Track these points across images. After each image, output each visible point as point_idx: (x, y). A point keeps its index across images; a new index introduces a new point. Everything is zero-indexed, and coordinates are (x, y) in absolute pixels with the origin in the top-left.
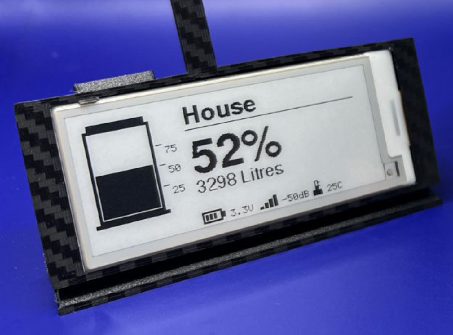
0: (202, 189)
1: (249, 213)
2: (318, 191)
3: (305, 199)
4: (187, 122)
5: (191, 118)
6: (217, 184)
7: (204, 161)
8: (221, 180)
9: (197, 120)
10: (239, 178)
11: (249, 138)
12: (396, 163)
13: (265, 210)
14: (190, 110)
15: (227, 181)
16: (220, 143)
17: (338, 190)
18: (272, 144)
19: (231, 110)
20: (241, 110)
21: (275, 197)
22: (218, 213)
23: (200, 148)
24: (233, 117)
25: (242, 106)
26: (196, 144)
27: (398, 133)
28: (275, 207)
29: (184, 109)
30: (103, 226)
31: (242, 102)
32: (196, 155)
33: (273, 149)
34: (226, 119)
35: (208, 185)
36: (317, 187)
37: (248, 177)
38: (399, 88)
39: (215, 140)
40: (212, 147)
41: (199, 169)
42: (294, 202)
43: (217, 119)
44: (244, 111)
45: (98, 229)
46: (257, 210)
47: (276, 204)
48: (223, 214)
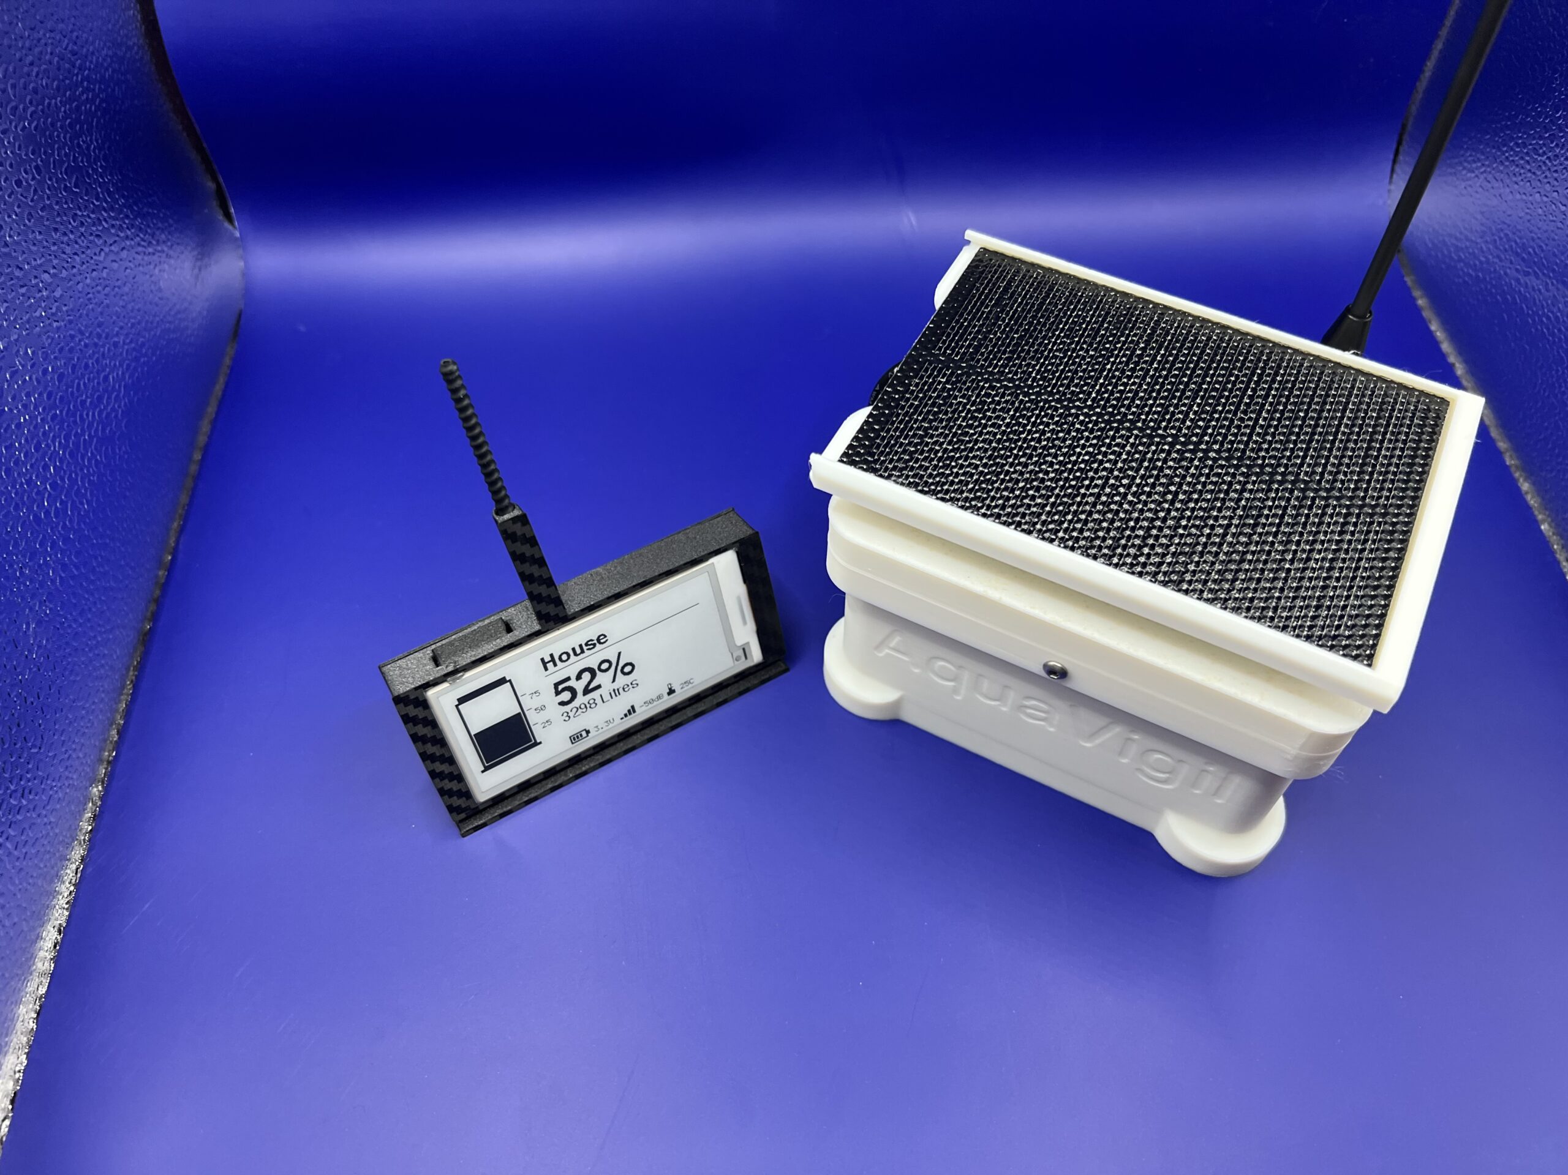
0: (567, 718)
1: (611, 725)
2: (671, 692)
3: (660, 701)
4: (546, 669)
5: (550, 665)
6: (580, 710)
7: (566, 696)
8: (583, 706)
9: (555, 665)
10: (599, 701)
11: (605, 666)
12: (744, 649)
13: (625, 719)
14: (548, 658)
15: (588, 706)
16: (579, 677)
17: (690, 686)
18: (626, 665)
19: (585, 648)
20: (594, 645)
21: (633, 707)
22: (584, 734)
23: (560, 687)
24: (587, 653)
25: (595, 642)
26: (556, 685)
27: (745, 622)
28: (633, 715)
29: (542, 660)
30: (486, 769)
31: (595, 638)
32: (558, 693)
33: (628, 669)
34: (582, 656)
35: (571, 714)
36: (670, 689)
37: (606, 697)
38: (745, 582)
39: (573, 677)
40: (572, 683)
41: (562, 704)
42: (650, 706)
43: (573, 658)
44: (598, 645)
45: (483, 772)
46: (618, 721)
47: (634, 711)
48: (588, 732)
